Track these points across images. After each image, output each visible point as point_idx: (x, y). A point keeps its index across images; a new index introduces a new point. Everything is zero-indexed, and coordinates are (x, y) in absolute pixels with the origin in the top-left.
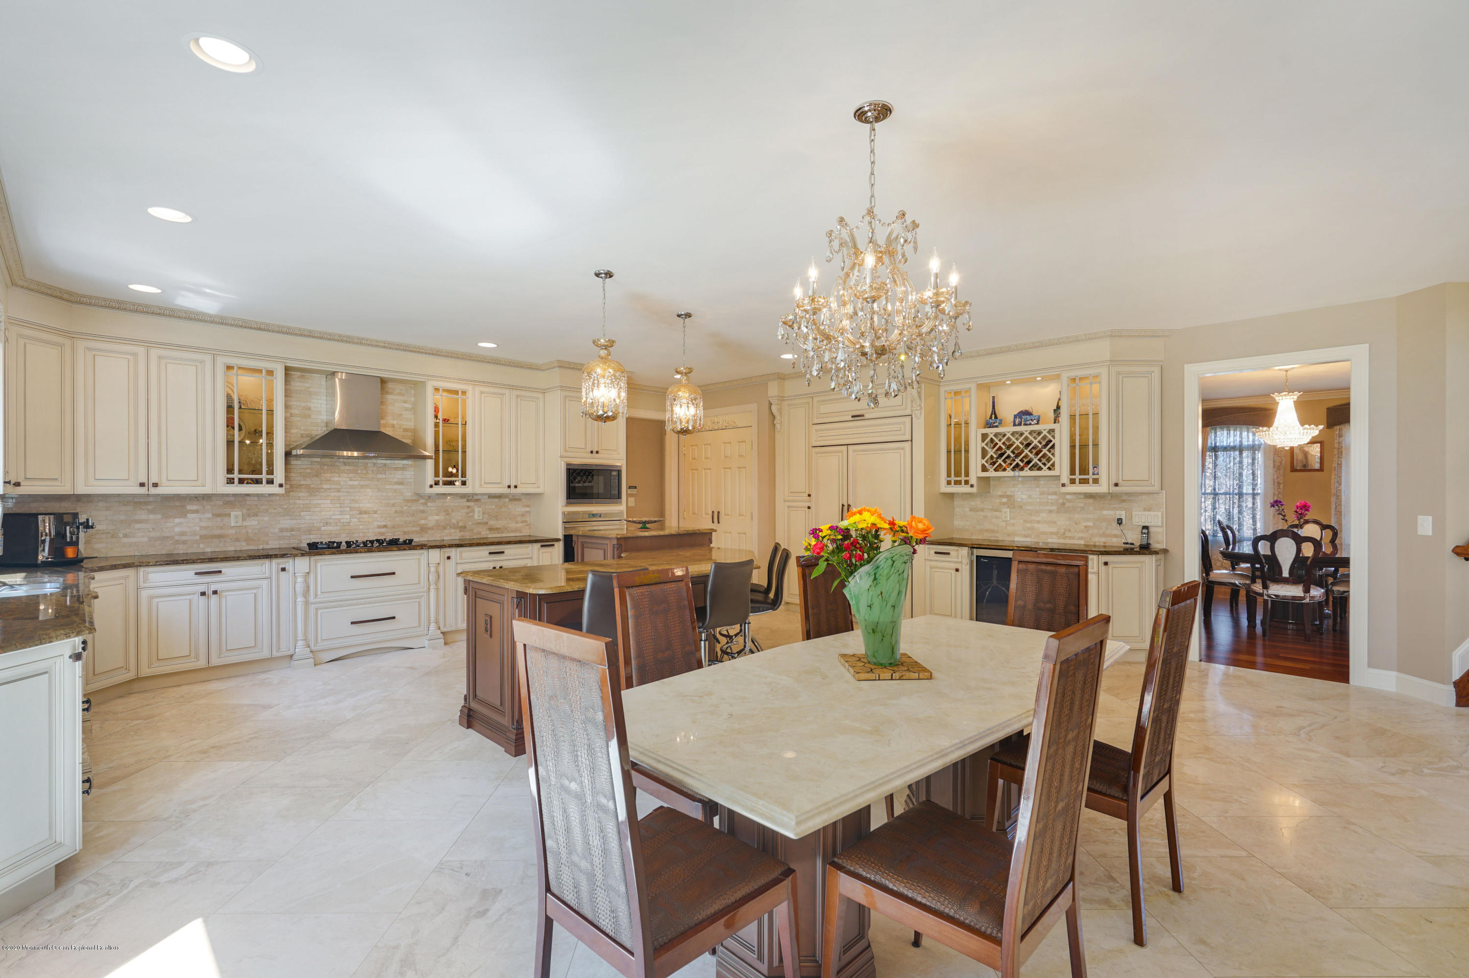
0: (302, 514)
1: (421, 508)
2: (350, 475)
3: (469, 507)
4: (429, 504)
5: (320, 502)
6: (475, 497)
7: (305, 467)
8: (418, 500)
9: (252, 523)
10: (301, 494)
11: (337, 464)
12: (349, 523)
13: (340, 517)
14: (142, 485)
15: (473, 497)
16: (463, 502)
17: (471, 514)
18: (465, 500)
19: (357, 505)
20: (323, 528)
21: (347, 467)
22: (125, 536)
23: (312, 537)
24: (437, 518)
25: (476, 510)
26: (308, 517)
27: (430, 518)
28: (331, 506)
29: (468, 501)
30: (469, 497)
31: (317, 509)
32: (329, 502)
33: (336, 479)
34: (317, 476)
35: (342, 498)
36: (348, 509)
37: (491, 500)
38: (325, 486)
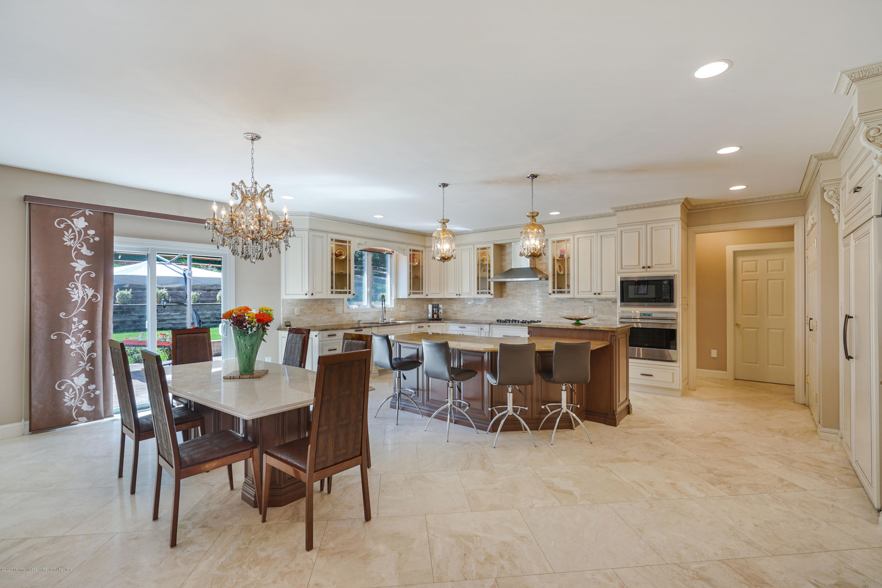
0: (511, 307)
1: (560, 306)
2: (528, 289)
3: (585, 306)
4: (563, 304)
5: (516, 302)
6: (589, 300)
7: (511, 286)
8: (558, 301)
9: (494, 310)
10: (510, 298)
11: (523, 284)
12: (527, 312)
13: (524, 309)
14: (457, 295)
15: (588, 299)
16: (582, 303)
17: (587, 310)
18: (583, 302)
19: (530, 303)
20: (518, 314)
21: (526, 285)
22: (463, 312)
23: (514, 317)
24: (568, 311)
25: (590, 308)
26: (512, 308)
27: (564, 311)
28: (520, 303)
29: (585, 302)
30: (586, 300)
31: (516, 305)
32: (519, 302)
33: (522, 291)
34: (515, 290)
35: (525, 300)
36: (527, 305)
37: (599, 302)
38: (519, 295)
